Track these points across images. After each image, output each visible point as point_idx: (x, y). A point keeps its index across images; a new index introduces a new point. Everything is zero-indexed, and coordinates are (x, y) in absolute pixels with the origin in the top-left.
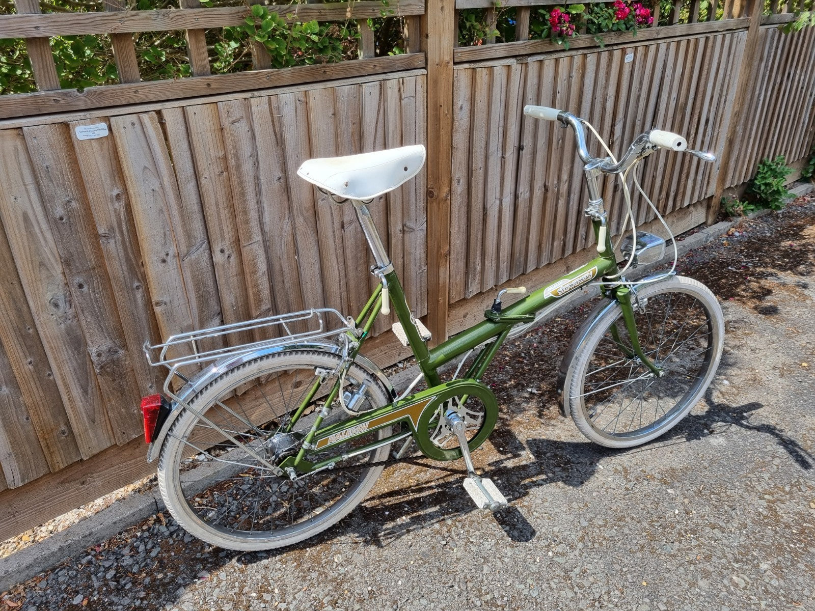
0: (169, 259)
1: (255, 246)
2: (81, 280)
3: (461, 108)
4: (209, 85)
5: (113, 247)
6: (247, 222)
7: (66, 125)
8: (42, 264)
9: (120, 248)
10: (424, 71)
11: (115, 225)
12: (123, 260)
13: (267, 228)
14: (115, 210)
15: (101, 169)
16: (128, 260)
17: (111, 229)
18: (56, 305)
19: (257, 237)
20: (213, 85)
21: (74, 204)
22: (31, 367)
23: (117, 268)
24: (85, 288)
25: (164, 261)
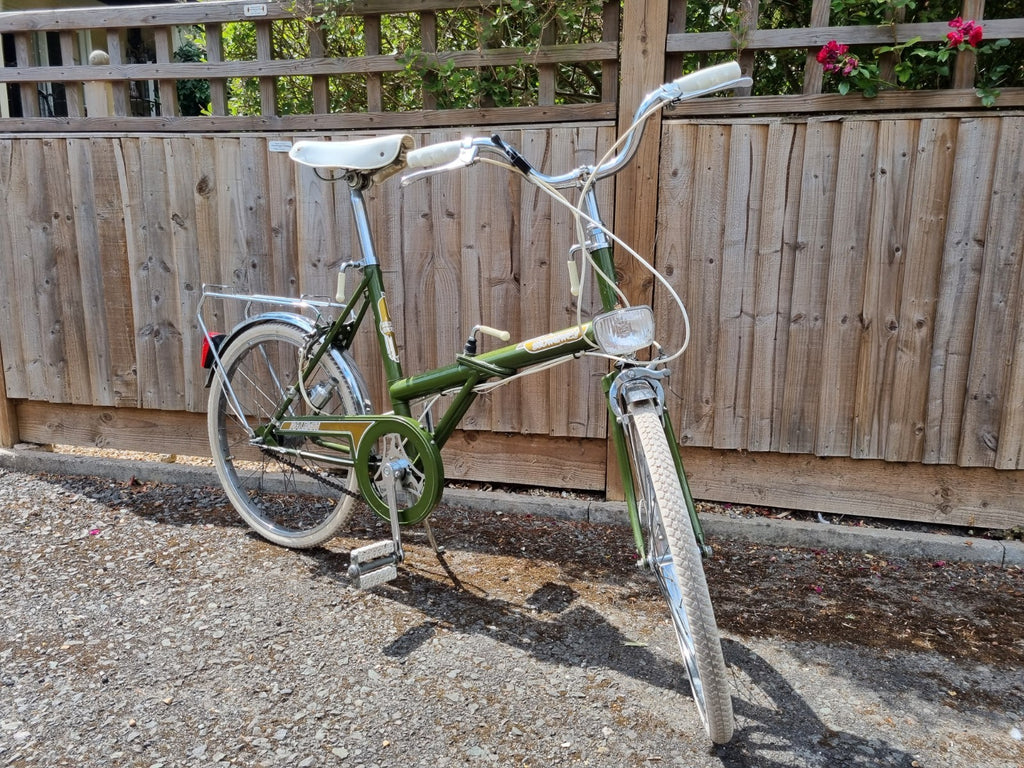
0: (320, 265)
1: (393, 276)
2: (256, 262)
3: (675, 174)
4: (371, 119)
5: (279, 242)
6: (387, 249)
7: (265, 139)
8: (236, 241)
9: (284, 242)
10: (613, 123)
11: (284, 223)
12: (285, 254)
13: (406, 261)
14: (286, 212)
15: (282, 176)
16: (288, 255)
17: (281, 226)
18: (238, 277)
19: (397, 266)
20: (376, 120)
21: (262, 201)
22: (215, 319)
23: (279, 259)
24: (258, 269)
25: (315, 265)
